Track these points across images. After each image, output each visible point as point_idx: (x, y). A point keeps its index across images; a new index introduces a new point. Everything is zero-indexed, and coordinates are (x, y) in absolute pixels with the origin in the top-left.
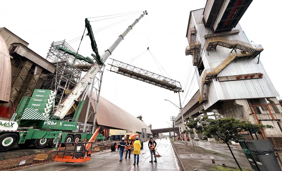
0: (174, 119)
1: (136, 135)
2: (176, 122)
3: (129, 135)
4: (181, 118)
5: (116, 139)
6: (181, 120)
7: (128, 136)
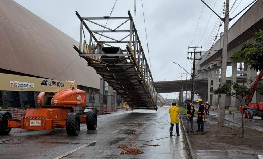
0: (198, 56)
1: (76, 94)
2: (202, 65)
3: (53, 94)
4: (220, 53)
5: (22, 104)
6: (219, 59)
7: (49, 96)
